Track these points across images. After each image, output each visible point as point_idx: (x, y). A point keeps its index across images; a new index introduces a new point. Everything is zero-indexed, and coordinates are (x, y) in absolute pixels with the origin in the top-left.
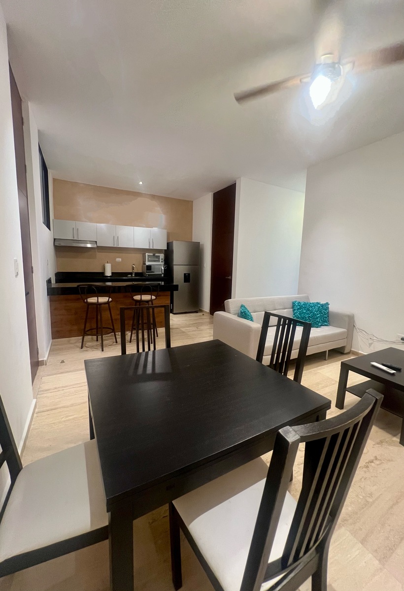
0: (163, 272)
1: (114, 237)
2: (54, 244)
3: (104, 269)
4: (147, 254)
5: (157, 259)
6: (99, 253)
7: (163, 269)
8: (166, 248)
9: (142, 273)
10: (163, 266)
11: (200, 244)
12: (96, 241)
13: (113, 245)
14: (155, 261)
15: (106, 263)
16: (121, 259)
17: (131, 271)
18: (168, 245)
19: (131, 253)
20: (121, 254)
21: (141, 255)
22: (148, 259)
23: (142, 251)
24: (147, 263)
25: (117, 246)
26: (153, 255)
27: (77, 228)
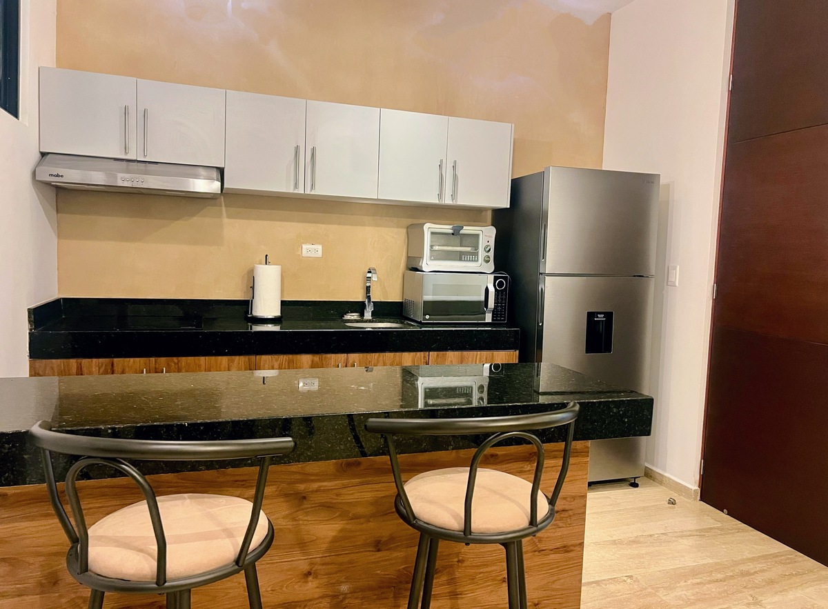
0: (492, 304)
1: (297, 148)
2: (34, 174)
3: (253, 288)
4: (428, 228)
5: (469, 249)
6: (232, 220)
7: (492, 290)
8: (505, 203)
9: (401, 303)
10: (492, 277)
11: (663, 181)
12: (222, 166)
13: (292, 187)
14: (460, 257)
15: (261, 264)
16: (320, 247)
17: (359, 297)
18: (516, 187)
19: (363, 224)
20: (323, 226)
21: (405, 230)
22: (432, 246)
23: (412, 215)
24: (427, 265)
25: (308, 192)
26: (451, 231)
27: (141, 109)
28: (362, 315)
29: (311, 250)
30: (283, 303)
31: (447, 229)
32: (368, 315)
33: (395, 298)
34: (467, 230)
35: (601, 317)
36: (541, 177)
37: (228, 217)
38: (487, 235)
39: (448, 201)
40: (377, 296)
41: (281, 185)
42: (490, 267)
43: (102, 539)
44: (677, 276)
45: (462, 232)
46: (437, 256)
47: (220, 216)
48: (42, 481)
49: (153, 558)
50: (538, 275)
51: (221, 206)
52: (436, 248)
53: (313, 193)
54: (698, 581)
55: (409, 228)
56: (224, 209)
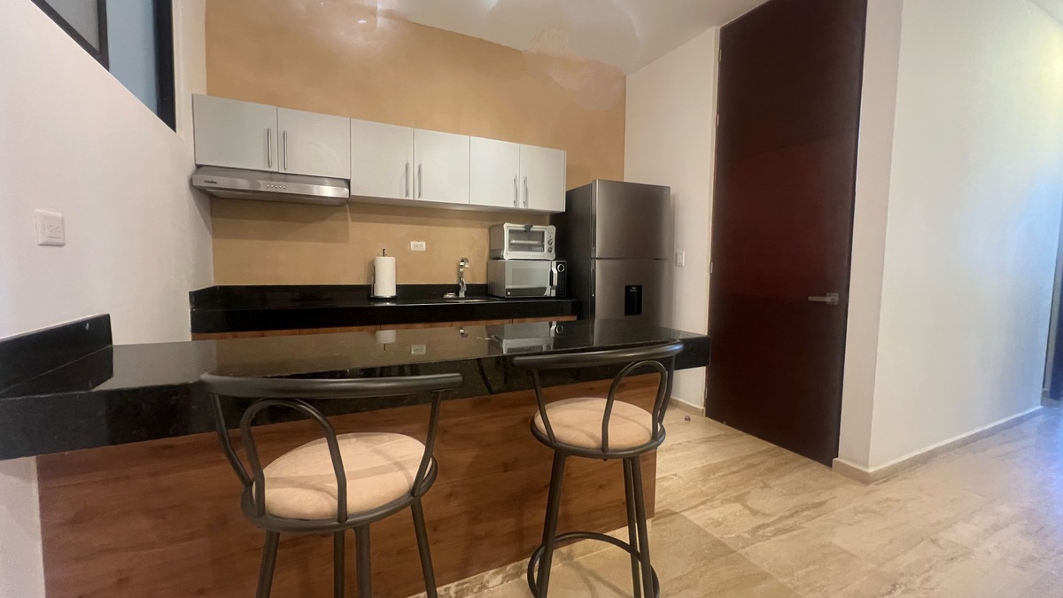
0: (555, 282)
1: (407, 165)
2: (191, 181)
3: (374, 275)
4: (507, 227)
5: (536, 242)
6: (355, 223)
7: (555, 271)
8: (563, 209)
9: (486, 286)
10: (554, 263)
11: (672, 192)
12: (348, 178)
13: (404, 194)
14: (529, 248)
15: (379, 256)
16: (424, 244)
17: (454, 281)
18: (570, 196)
19: (455, 226)
20: (426, 227)
21: (486, 231)
22: (510, 241)
23: (493, 218)
24: (508, 255)
25: (417, 199)
26: (523, 229)
27: (281, 131)
28: (458, 294)
29: (418, 246)
30: (398, 287)
31: (520, 227)
32: (462, 295)
33: (481, 280)
34: (536, 228)
35: (634, 289)
36: (588, 189)
37: (353, 221)
38: (550, 232)
39: (521, 206)
40: (467, 280)
41: (396, 193)
42: (553, 255)
43: (277, 481)
44: (683, 258)
45: (531, 229)
46: (513, 247)
47: (346, 219)
48: (211, 428)
49: (334, 497)
50: (590, 259)
51: (346, 212)
52: (513, 242)
53: (420, 199)
54: (722, 473)
55: (490, 228)
56: (349, 214)
